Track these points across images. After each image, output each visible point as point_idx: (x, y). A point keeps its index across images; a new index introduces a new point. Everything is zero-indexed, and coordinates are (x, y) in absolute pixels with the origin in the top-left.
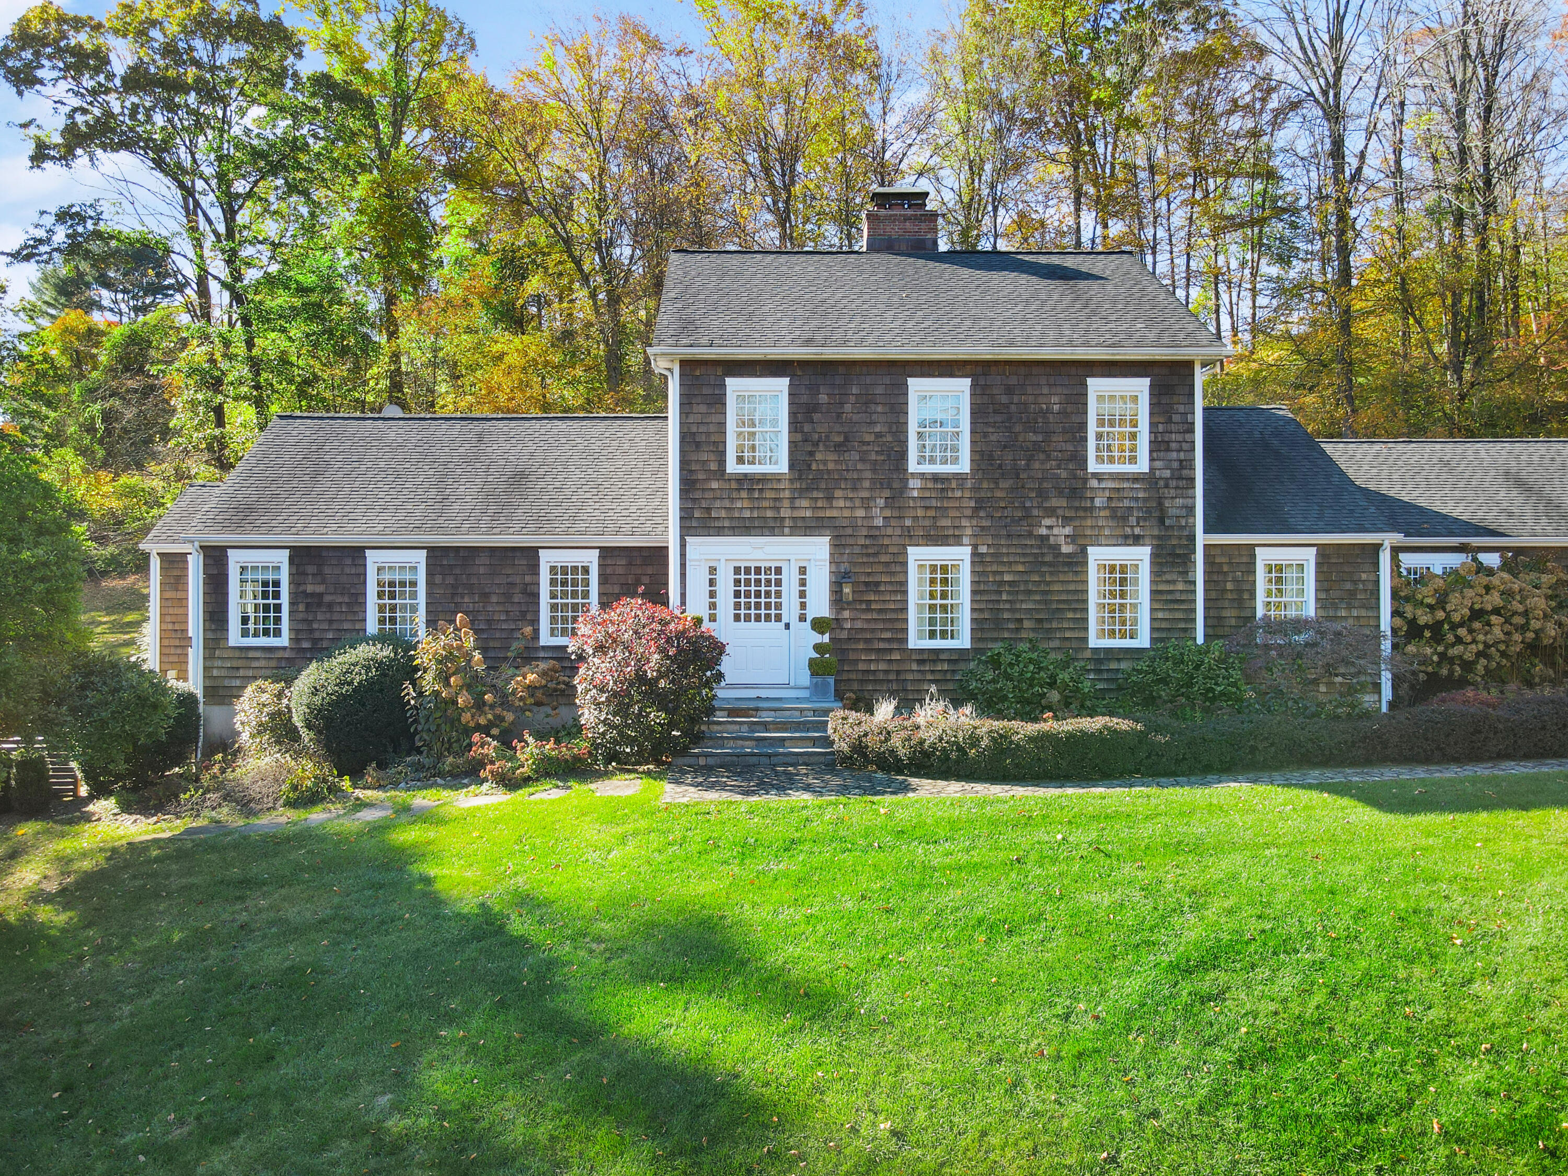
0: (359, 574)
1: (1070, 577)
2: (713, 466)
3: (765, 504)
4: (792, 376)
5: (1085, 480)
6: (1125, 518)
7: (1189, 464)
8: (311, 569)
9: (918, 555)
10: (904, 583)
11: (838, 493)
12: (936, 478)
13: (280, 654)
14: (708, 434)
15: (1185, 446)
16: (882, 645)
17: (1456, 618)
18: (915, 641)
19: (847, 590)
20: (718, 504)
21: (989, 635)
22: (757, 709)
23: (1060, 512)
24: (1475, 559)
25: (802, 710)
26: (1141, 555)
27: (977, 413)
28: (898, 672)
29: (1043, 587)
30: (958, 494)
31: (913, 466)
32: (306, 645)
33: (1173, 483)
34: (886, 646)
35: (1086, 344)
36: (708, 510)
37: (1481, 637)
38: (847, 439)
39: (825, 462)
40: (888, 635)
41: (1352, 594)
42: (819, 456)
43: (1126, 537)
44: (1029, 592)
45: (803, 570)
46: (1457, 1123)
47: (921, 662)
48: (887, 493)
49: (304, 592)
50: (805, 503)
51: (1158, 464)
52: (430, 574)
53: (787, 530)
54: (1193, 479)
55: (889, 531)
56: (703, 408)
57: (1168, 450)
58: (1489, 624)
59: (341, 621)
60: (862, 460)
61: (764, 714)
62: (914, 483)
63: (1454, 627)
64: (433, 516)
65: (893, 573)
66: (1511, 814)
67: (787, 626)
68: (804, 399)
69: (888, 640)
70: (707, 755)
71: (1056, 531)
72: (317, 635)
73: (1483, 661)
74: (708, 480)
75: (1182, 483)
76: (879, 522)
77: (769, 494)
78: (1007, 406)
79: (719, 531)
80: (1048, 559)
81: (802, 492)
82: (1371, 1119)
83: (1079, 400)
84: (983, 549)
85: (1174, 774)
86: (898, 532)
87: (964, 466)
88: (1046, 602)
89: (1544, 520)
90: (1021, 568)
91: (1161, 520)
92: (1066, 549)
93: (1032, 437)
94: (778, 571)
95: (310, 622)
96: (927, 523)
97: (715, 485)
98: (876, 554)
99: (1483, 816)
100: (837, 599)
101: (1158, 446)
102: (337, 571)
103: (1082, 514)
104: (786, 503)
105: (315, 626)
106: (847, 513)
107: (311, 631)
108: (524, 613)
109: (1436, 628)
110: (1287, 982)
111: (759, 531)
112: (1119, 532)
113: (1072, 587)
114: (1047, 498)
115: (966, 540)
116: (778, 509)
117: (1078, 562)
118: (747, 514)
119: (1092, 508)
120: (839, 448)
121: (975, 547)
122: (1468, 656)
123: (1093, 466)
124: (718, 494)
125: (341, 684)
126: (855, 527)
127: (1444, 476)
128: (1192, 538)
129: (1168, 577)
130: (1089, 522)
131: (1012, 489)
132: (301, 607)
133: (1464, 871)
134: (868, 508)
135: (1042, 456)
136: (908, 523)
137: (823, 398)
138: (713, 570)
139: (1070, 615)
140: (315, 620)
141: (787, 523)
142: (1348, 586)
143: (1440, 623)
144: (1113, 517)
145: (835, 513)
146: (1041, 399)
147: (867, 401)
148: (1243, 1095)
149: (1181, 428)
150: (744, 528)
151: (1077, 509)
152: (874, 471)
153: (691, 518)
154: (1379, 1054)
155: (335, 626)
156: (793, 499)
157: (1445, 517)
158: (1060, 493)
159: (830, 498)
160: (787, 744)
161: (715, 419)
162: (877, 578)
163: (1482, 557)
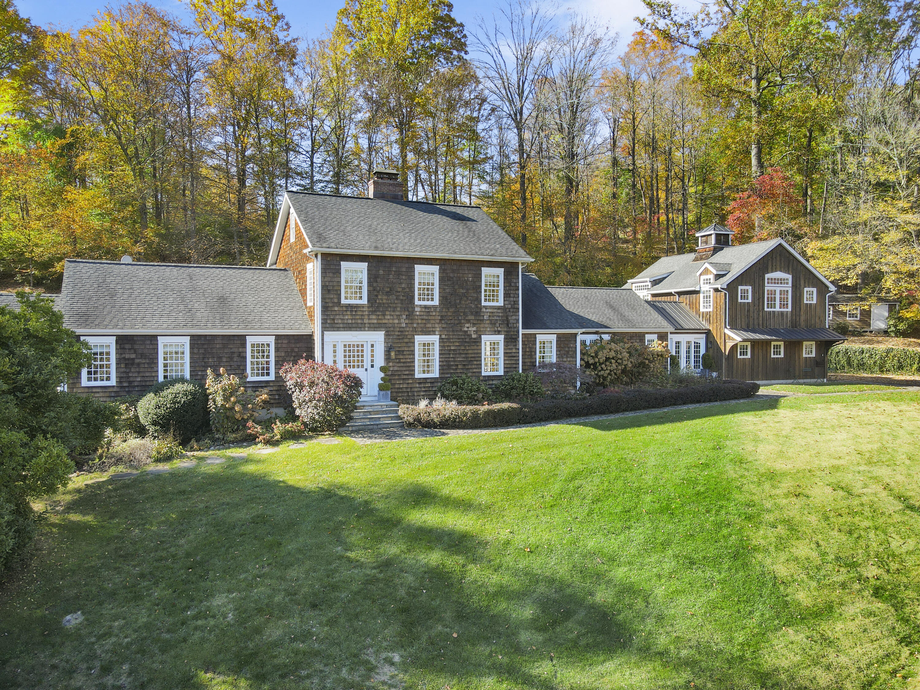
0: (154, 349)
1: (475, 347)
2: (336, 301)
3: (358, 317)
4: (369, 262)
5: (481, 309)
6: (495, 324)
7: (516, 303)
8: (127, 346)
9: (419, 339)
10: (414, 351)
11: (387, 313)
12: (426, 307)
13: (111, 390)
14: (333, 286)
15: (516, 296)
16: (405, 377)
17: (601, 361)
18: (418, 375)
19: (393, 354)
20: (338, 317)
21: (445, 372)
22: (364, 406)
23: (472, 321)
24: (601, 337)
25: (381, 406)
26: (500, 338)
27: (442, 280)
28: (411, 388)
29: (465, 352)
30: (434, 314)
31: (417, 302)
32: (125, 384)
33: (512, 310)
34: (406, 377)
35: (482, 254)
36: (334, 319)
37: (609, 368)
38: (391, 290)
39: (382, 299)
40: (407, 373)
41: (568, 352)
42: (380, 297)
43: (495, 331)
44: (460, 354)
45: (372, 346)
46: (649, 510)
47: (420, 383)
48: (407, 313)
49: (124, 358)
50: (374, 317)
51: (506, 302)
52: (192, 348)
53: (366, 329)
54: (518, 309)
55: (408, 329)
56: (331, 275)
57: (510, 297)
58: (611, 363)
59: (144, 372)
60: (397, 299)
61: (367, 408)
62: (417, 309)
63: (601, 364)
64: (190, 320)
65: (409, 347)
66: (636, 429)
67: (366, 370)
68: (374, 272)
69: (407, 375)
70: (352, 426)
71: (470, 329)
72: (131, 379)
73: (610, 377)
74: (333, 306)
75: (514, 310)
76: (404, 325)
77: (359, 313)
78: (452, 278)
79: (338, 329)
80: (467, 340)
81: (373, 312)
82: (628, 511)
83: (478, 276)
84: (443, 336)
85: (530, 423)
86: (411, 329)
87: (436, 302)
88: (467, 358)
89: (621, 322)
90: (457, 344)
91: (508, 325)
92: (474, 336)
93: (461, 291)
94: (362, 346)
95: (127, 373)
96: (422, 326)
97: (336, 309)
98: (403, 338)
99: (629, 430)
100: (388, 358)
101: (507, 295)
102: (142, 347)
103: (479, 322)
104: (366, 317)
105: (130, 375)
106: (391, 321)
107: (129, 377)
108: (239, 366)
109: (595, 364)
110: (597, 481)
111: (355, 329)
112: (493, 329)
113: (476, 351)
114: (467, 316)
115: (437, 333)
116: (363, 319)
117: (477, 342)
118: (350, 321)
119: (483, 320)
120: (388, 294)
121: (440, 335)
122: (605, 375)
123: (483, 303)
124: (338, 313)
125: (174, 403)
126: (394, 327)
127: (587, 303)
128: (518, 332)
129: (510, 347)
130: (482, 326)
131: (454, 312)
132: (123, 366)
133: (630, 446)
134: (399, 319)
135: (465, 299)
136: (415, 325)
137: (381, 272)
138: (335, 346)
139: (475, 363)
140: (130, 372)
141: (367, 325)
142: (567, 349)
143: (596, 363)
144: (491, 324)
145: (386, 321)
146: (465, 275)
147: (399, 274)
148: (597, 510)
149: (514, 288)
150: (349, 327)
151: (478, 320)
152: (402, 304)
153: (326, 323)
154: (625, 496)
155: (141, 375)
156: (369, 315)
157: (590, 320)
158: (472, 314)
159: (384, 315)
160: (381, 419)
161: (336, 279)
162: (403, 349)
163: (603, 336)
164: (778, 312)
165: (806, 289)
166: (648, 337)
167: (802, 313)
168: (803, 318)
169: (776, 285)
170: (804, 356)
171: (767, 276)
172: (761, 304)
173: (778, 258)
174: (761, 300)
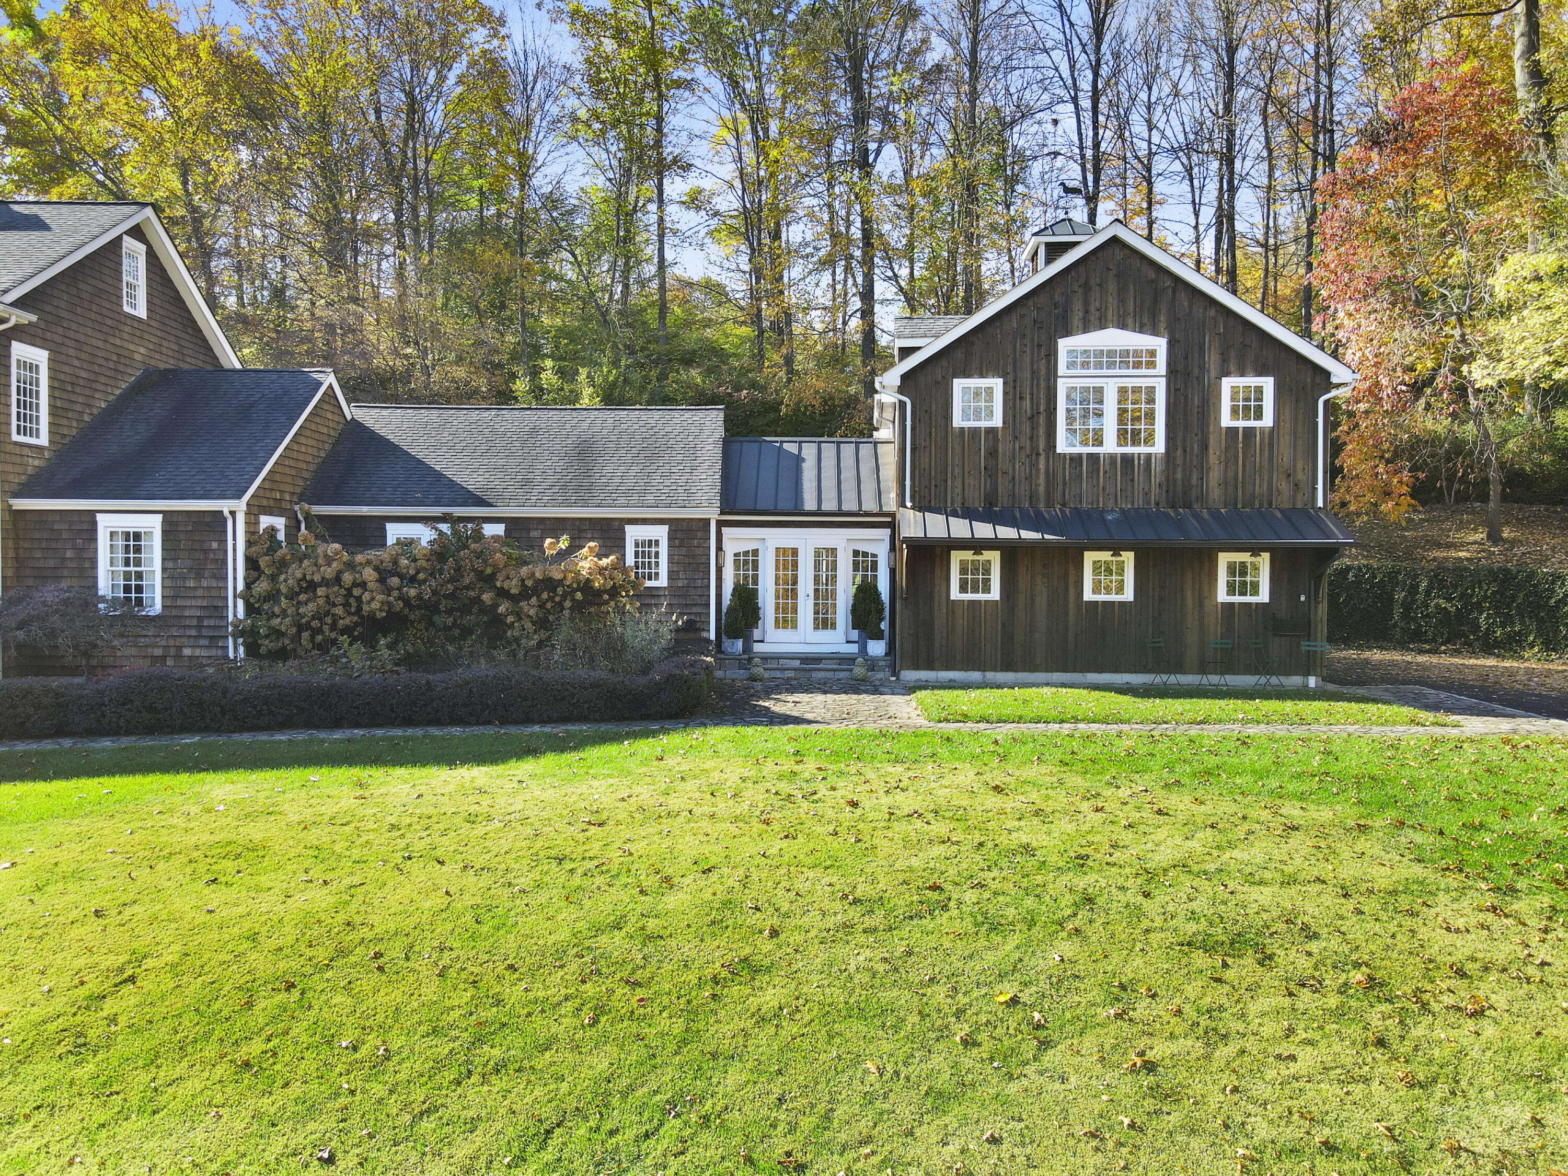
41: (202, 562)
89: (554, 490)
142: (199, 555)
164: (1113, 457)
165: (1227, 384)
166: (633, 533)
167: (1213, 459)
168: (1215, 476)
169: (1105, 372)
170: (1222, 596)
171: (1065, 345)
172: (1042, 431)
173: (1112, 287)
174: (1042, 419)
